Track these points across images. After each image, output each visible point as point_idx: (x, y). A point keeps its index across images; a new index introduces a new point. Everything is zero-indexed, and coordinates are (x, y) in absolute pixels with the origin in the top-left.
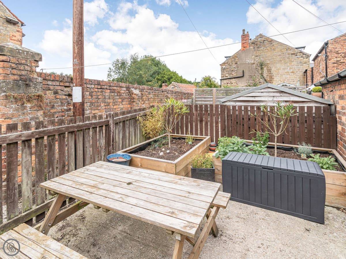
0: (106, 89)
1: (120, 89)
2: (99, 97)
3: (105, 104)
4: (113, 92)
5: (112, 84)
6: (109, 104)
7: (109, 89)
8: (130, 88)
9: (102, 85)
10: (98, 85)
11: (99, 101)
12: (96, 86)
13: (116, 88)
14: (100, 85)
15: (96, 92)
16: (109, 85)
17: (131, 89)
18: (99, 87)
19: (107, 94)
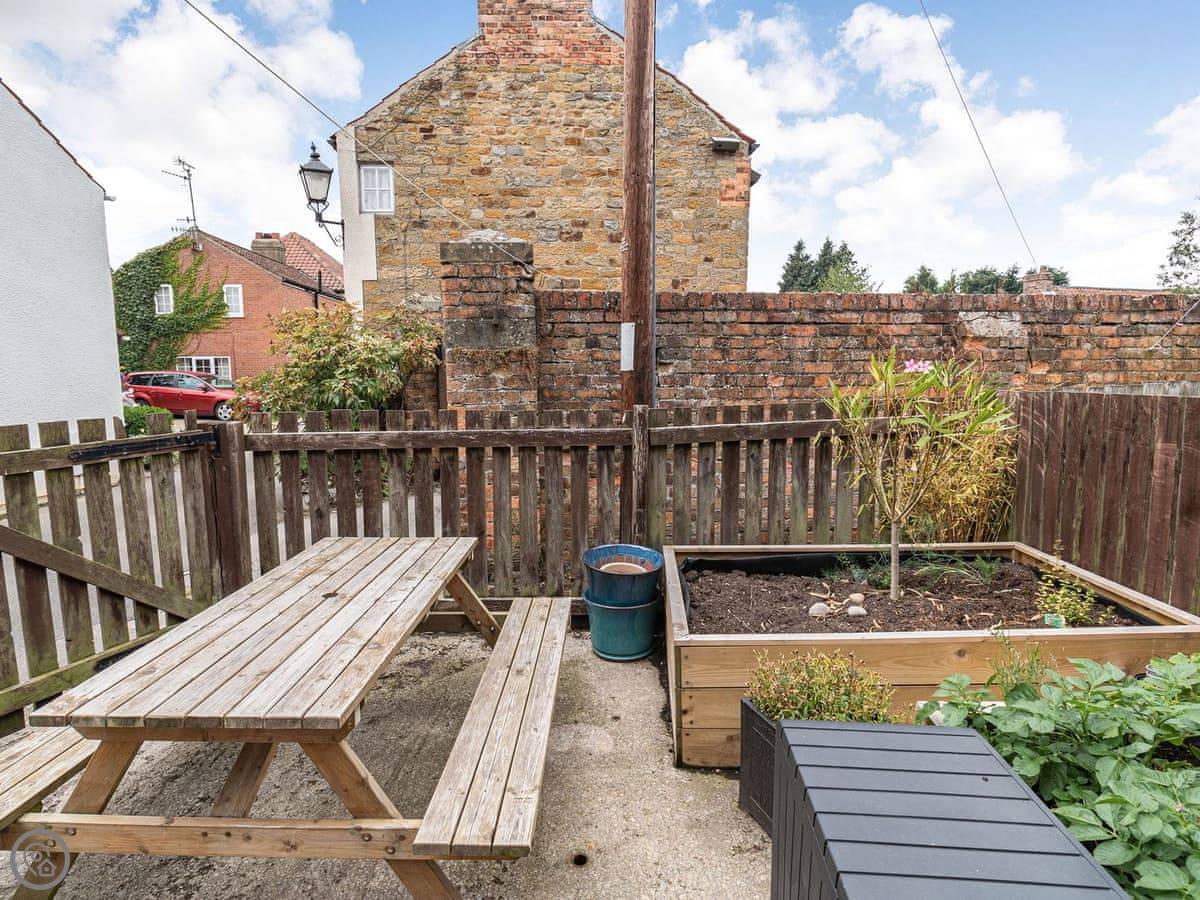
0: (797, 323)
1: (879, 318)
2: (761, 354)
3: (792, 381)
4: (833, 335)
5: (828, 302)
6: (813, 379)
7: (815, 323)
8: (957, 312)
9: (776, 310)
10: (755, 309)
11: (757, 370)
12: (746, 316)
13: (855, 316)
14: (766, 310)
15: (745, 336)
16: (812, 306)
17: (961, 314)
18: (761, 317)
19: (799, 343)
